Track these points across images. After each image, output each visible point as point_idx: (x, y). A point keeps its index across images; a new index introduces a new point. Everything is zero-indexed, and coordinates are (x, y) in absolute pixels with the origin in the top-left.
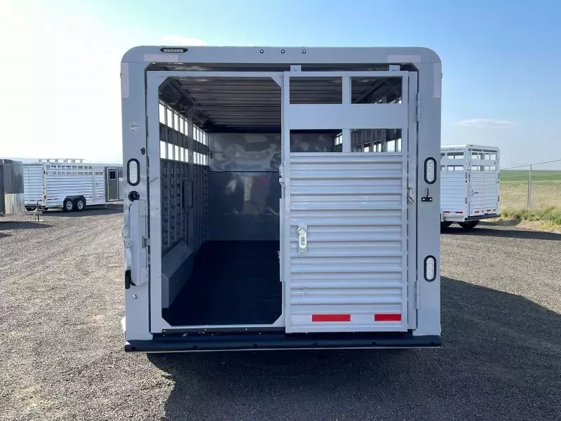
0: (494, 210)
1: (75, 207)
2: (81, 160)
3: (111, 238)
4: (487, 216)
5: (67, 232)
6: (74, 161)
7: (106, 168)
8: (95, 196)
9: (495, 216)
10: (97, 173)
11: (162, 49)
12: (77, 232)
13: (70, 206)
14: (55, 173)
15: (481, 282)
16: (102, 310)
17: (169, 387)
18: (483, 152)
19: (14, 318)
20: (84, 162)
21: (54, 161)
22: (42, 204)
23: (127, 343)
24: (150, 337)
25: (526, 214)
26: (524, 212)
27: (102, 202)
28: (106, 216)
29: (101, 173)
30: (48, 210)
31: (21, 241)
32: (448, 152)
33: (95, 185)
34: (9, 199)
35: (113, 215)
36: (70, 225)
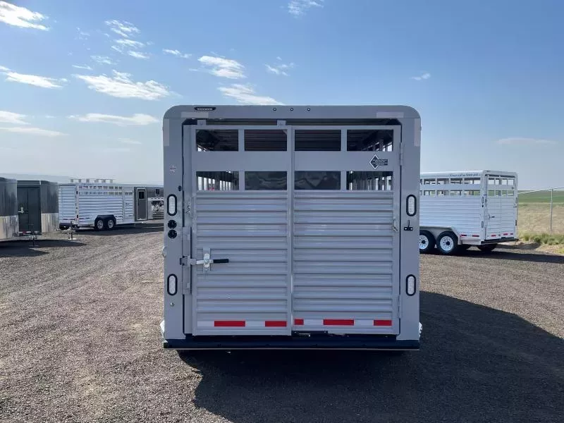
0: (512, 234)
1: (106, 226)
2: (111, 181)
3: (141, 257)
4: (504, 240)
5: (100, 249)
6: (104, 181)
7: (135, 188)
8: (125, 215)
9: (511, 239)
10: (126, 193)
11: (196, 108)
12: (110, 250)
13: (101, 225)
14: (87, 193)
15: (482, 302)
16: (140, 320)
17: (198, 379)
18: (500, 177)
19: (64, 325)
20: (114, 182)
21: (85, 182)
22: (74, 223)
23: (166, 341)
24: (183, 337)
25: (546, 238)
26: (544, 235)
27: (132, 221)
28: (136, 235)
29: (131, 193)
30: (80, 228)
31: (59, 258)
32: (466, 177)
33: (125, 204)
34: (46, 218)
35: (141, 234)
36: (102, 244)
